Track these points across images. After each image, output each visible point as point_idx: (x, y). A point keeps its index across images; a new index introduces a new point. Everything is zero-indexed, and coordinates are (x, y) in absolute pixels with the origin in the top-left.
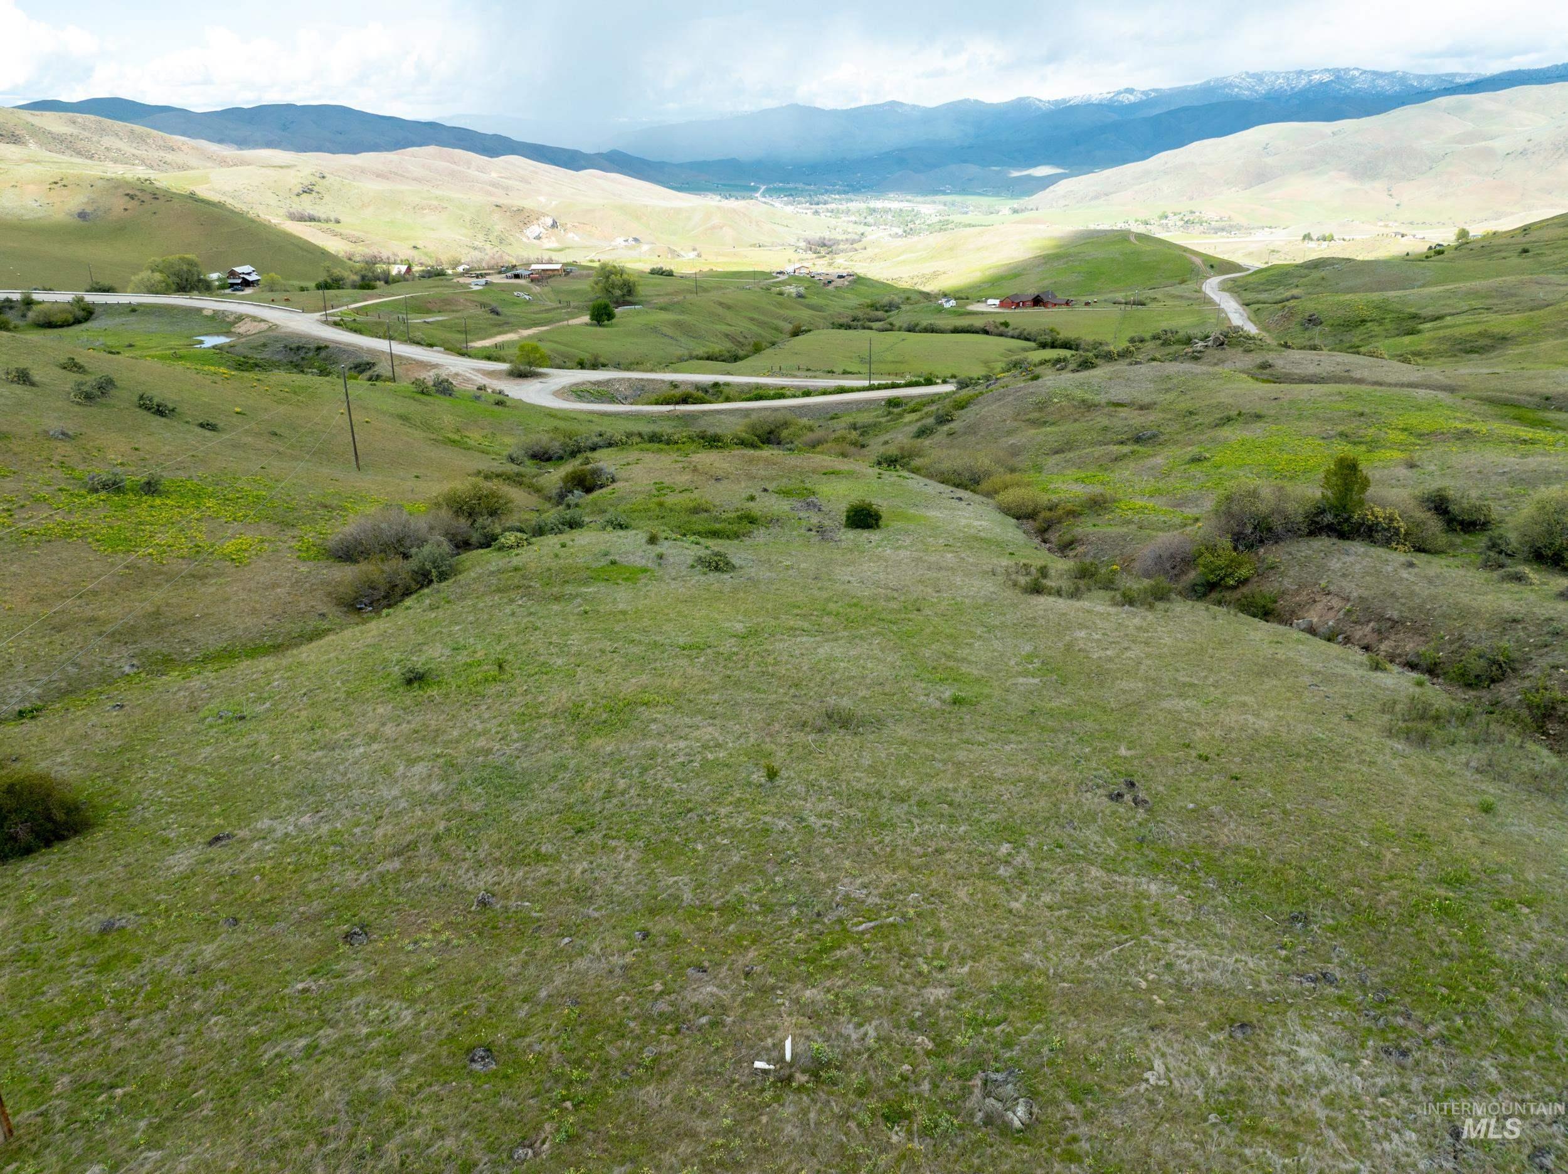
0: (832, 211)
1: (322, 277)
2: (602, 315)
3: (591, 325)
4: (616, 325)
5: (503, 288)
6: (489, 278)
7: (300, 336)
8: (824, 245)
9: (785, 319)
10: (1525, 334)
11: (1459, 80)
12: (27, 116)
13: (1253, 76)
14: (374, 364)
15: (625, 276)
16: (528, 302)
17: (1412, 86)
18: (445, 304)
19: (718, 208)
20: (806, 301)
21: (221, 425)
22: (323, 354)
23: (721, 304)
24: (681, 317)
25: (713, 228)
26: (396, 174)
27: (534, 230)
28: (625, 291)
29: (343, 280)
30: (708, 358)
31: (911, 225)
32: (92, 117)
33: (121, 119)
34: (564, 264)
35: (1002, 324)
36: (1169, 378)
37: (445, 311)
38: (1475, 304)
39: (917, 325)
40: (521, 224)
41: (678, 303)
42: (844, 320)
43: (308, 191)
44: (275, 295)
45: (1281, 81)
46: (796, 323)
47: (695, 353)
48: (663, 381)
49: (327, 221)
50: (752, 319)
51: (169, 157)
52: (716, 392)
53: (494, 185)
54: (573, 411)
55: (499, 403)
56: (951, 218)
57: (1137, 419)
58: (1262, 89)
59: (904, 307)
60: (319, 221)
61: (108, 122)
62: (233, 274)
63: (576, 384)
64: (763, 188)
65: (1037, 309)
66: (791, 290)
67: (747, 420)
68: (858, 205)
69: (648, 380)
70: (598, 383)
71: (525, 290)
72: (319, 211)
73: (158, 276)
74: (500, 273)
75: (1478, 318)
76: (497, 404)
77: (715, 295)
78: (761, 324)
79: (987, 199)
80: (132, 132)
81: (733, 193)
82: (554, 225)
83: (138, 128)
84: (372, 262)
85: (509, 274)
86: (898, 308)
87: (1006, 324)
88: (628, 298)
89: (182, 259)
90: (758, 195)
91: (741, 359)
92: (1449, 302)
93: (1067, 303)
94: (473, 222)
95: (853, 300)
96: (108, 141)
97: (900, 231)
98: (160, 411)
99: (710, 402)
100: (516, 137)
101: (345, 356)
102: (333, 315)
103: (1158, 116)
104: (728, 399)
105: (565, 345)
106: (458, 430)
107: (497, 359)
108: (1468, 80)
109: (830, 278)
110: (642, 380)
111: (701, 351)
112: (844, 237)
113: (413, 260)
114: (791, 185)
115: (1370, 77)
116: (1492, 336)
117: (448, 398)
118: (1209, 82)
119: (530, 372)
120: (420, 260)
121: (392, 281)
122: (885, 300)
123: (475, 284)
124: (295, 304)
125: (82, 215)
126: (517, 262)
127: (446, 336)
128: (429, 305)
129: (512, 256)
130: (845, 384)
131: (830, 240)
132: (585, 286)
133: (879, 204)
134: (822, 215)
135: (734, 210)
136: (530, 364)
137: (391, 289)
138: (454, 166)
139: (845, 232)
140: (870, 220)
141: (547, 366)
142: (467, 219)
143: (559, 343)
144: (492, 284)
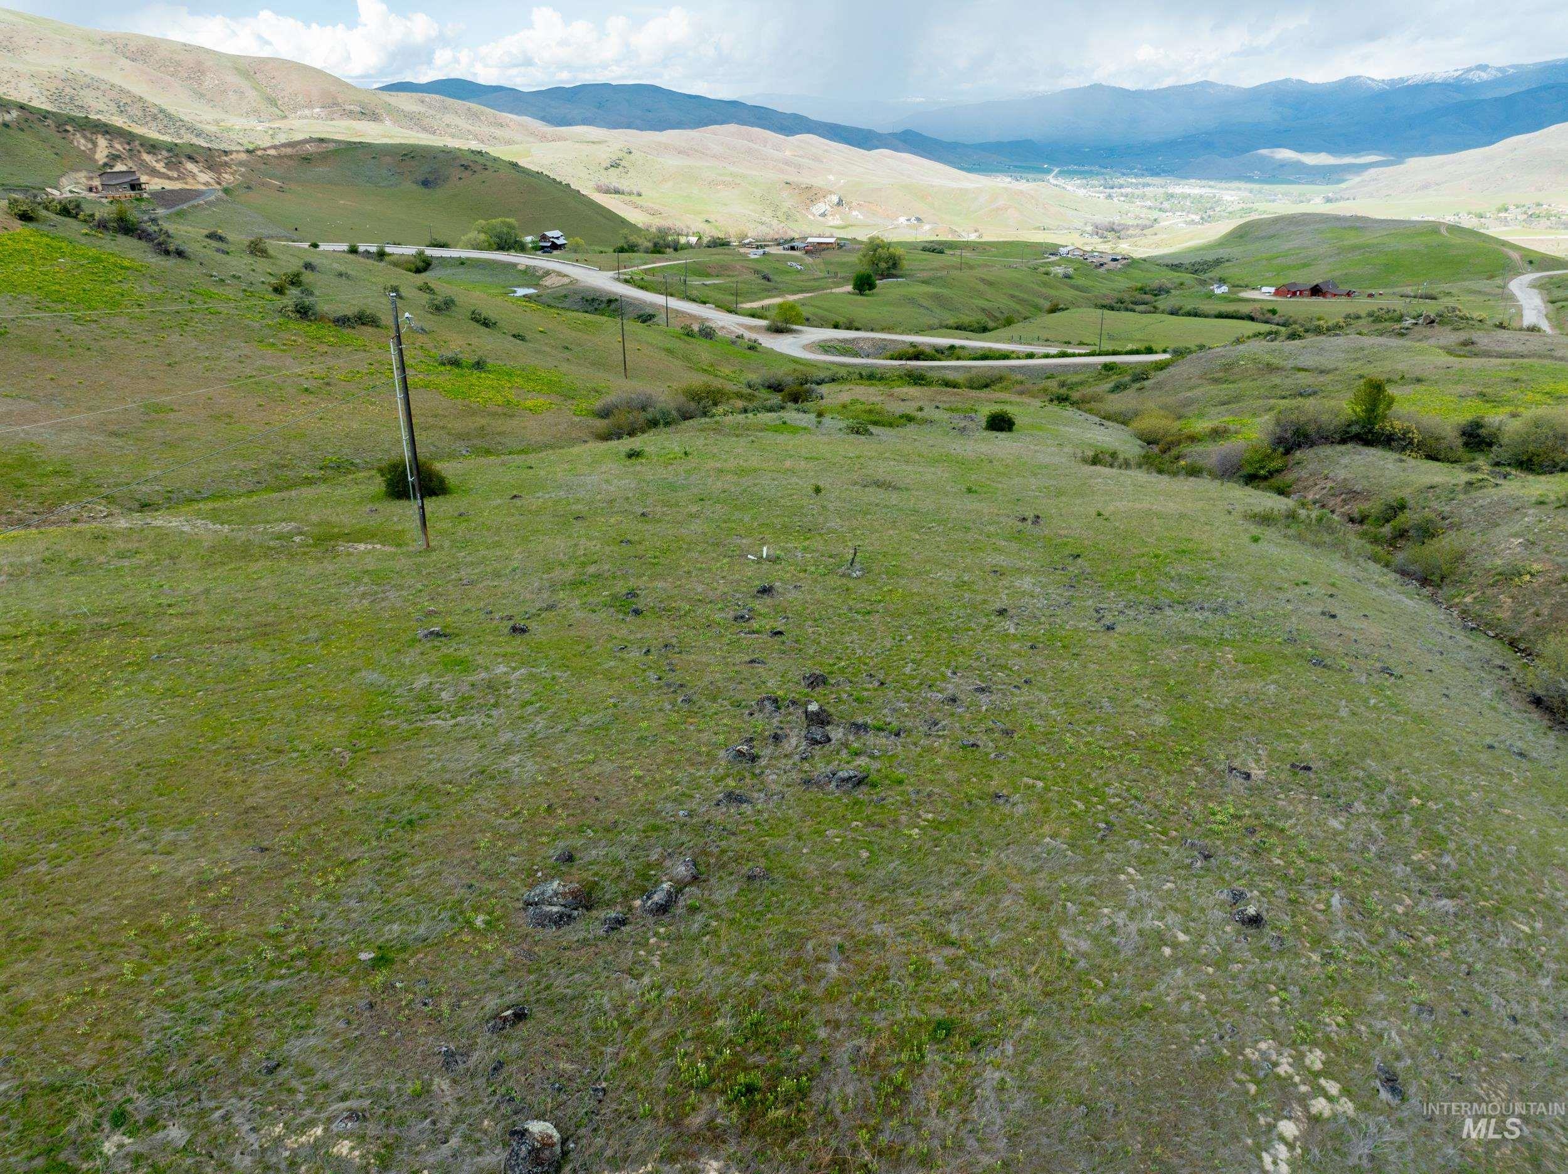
0: (1126, 196)
1: (621, 243)
2: (864, 284)
3: (853, 294)
4: (877, 294)
5: (778, 258)
6: (767, 249)
7: (595, 290)
8: (1113, 230)
9: (1046, 298)
12: (386, 97)
14: (654, 316)
15: (891, 250)
16: (799, 271)
18: (722, 270)
19: (1006, 189)
20: (1073, 282)
21: (528, 338)
22: (613, 306)
23: (983, 280)
24: (939, 290)
25: (998, 209)
26: (696, 150)
27: (820, 207)
28: (890, 263)
29: (637, 246)
30: (957, 328)
31: (1210, 212)
32: (437, 97)
33: (460, 98)
34: (838, 238)
35: (1269, 311)
36: (1362, 349)
37: (723, 275)
39: (1181, 308)
40: (808, 202)
41: (941, 278)
42: (1106, 302)
43: (615, 165)
44: (578, 256)
46: (1055, 301)
47: (944, 323)
48: (904, 342)
49: (630, 194)
50: (1012, 296)
51: (498, 133)
52: (951, 352)
53: (787, 162)
54: (817, 361)
55: (751, 348)
56: (1256, 206)
59: (1174, 292)
60: (623, 193)
61: (449, 101)
62: (544, 238)
63: (824, 341)
64: (1057, 170)
65: (1314, 299)
66: (1059, 270)
67: (967, 375)
68: (1157, 187)
69: (890, 340)
70: (845, 341)
71: (798, 261)
72: (623, 185)
73: (482, 237)
74: (779, 244)
76: (750, 348)
77: (977, 272)
78: (1021, 301)
79: (1300, 187)
80: (469, 109)
81: (1024, 175)
82: (840, 203)
83: (475, 107)
84: (663, 232)
85: (786, 246)
86: (1168, 292)
87: (1274, 312)
88: (893, 271)
89: (504, 223)
90: (1050, 177)
91: (990, 330)
93: (1349, 294)
94: (762, 199)
95: (1122, 283)
96: (449, 118)
97: (1197, 218)
98: (486, 323)
99: (939, 360)
100: (814, 117)
101: (631, 309)
102: (625, 274)
103: (1513, 95)
104: (958, 359)
105: (826, 310)
106: (712, 365)
107: (760, 317)
109: (1103, 260)
110: (885, 340)
111: (951, 321)
112: (1135, 222)
113: (704, 234)
114: (1086, 168)
117: (708, 341)
119: (786, 328)
120: (711, 232)
121: (682, 249)
122: (1156, 284)
123: (754, 254)
124: (594, 264)
125: (426, 183)
126: (797, 236)
127: (719, 296)
128: (709, 270)
129: (794, 230)
130: (1070, 351)
131: (1119, 225)
132: (854, 258)
133: (1178, 190)
134: (1115, 199)
135: (1022, 192)
136: (787, 321)
137: (677, 255)
138: (751, 145)
139: (1137, 217)
140: (1166, 205)
141: (801, 324)
142: (758, 195)
143: (819, 308)
144: (769, 254)
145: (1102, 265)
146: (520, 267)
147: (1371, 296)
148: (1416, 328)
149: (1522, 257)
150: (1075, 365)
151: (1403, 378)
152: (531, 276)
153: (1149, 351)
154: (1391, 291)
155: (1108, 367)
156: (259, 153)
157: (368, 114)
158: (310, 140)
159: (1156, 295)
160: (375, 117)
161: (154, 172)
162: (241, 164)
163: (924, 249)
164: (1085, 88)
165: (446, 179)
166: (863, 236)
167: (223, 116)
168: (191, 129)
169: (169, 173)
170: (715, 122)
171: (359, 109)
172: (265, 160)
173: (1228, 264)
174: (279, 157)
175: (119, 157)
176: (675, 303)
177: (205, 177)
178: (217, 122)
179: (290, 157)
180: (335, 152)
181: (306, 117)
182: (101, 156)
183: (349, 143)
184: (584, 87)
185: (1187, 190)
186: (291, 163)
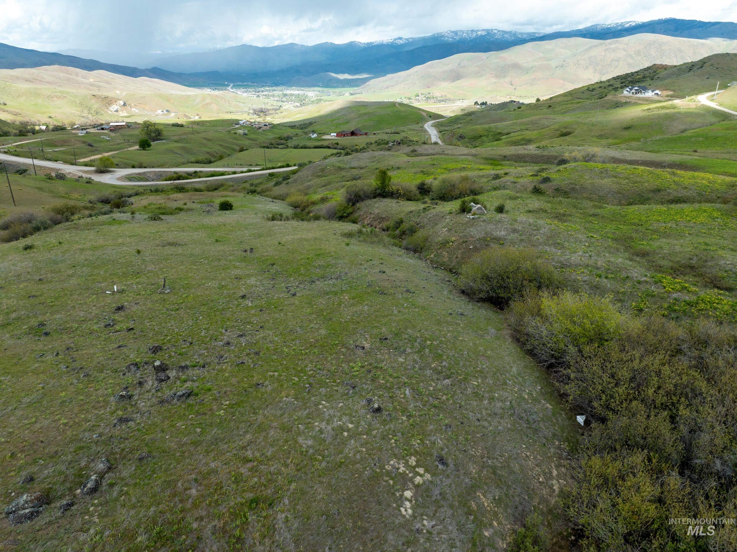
0: (266, 96)
2: (144, 145)
3: (140, 150)
4: (152, 149)
5: (95, 134)
6: (88, 130)
8: (262, 111)
9: (237, 145)
10: (537, 138)
11: (537, 35)
13: (453, 32)
14: (26, 170)
15: (156, 127)
16: (108, 141)
17: (519, 37)
18: (64, 143)
19: (209, 95)
20: (248, 137)
23: (205, 139)
24: (184, 145)
25: (207, 104)
26: (37, 80)
27: (114, 107)
28: (157, 134)
29: (9, 133)
30: (196, 163)
31: (304, 102)
34: (127, 123)
35: (336, 144)
36: (375, 157)
37: (65, 145)
38: (523, 127)
39: (298, 145)
40: (107, 105)
41: (184, 139)
42: (265, 145)
45: (465, 34)
46: (241, 146)
47: (190, 161)
48: (171, 172)
50: (221, 145)
52: (195, 174)
53: (92, 85)
54: (126, 185)
55: (87, 183)
56: (322, 98)
57: (355, 172)
58: (457, 38)
59: (294, 138)
63: (128, 175)
64: (232, 85)
65: (353, 137)
66: (241, 132)
67: (206, 185)
68: (278, 91)
69: (163, 171)
70: (139, 174)
71: (106, 135)
74: (94, 127)
75: (522, 133)
77: (202, 135)
78: (225, 147)
79: (339, 89)
81: (216, 88)
82: (125, 105)
84: (24, 124)
85: (99, 128)
86: (291, 138)
87: (337, 144)
88: (159, 137)
90: (229, 88)
91: (213, 162)
92: (513, 127)
93: (366, 134)
94: (81, 104)
95: (270, 136)
97: (298, 104)
99: (191, 179)
100: (102, 60)
101: (11, 167)
102: (4, 148)
103: (413, 50)
104: (200, 177)
105: (127, 159)
106: (67, 194)
107: (90, 166)
108: (541, 35)
109: (260, 126)
110: (160, 171)
111: (193, 160)
112: (272, 107)
113: (49, 124)
114: (245, 83)
115: (501, 33)
116: (526, 140)
117: (62, 181)
118: (434, 35)
119: (106, 170)
120: (53, 123)
121: (37, 133)
122: (285, 135)
123: (81, 133)
126: (104, 123)
127: (64, 157)
128: (56, 143)
129: (102, 119)
130: (253, 169)
131: (265, 109)
132: (137, 132)
133: (288, 92)
134: (261, 97)
135: (217, 96)
136: (106, 167)
137: (35, 136)
138: (68, 76)
139: (272, 105)
140: (284, 99)
141: (114, 167)
142: (78, 102)
143: (123, 158)
144: (89, 133)
145: (260, 128)
147: (374, 134)
148: (394, 146)
149: (427, 114)
150: (256, 175)
151: (392, 168)
153: (288, 166)
154: (381, 131)
155: (271, 175)
159: (286, 140)
163: (173, 125)
164: (239, 46)
166: (140, 120)
173: (315, 124)
176: (37, 162)
185: (292, 92)
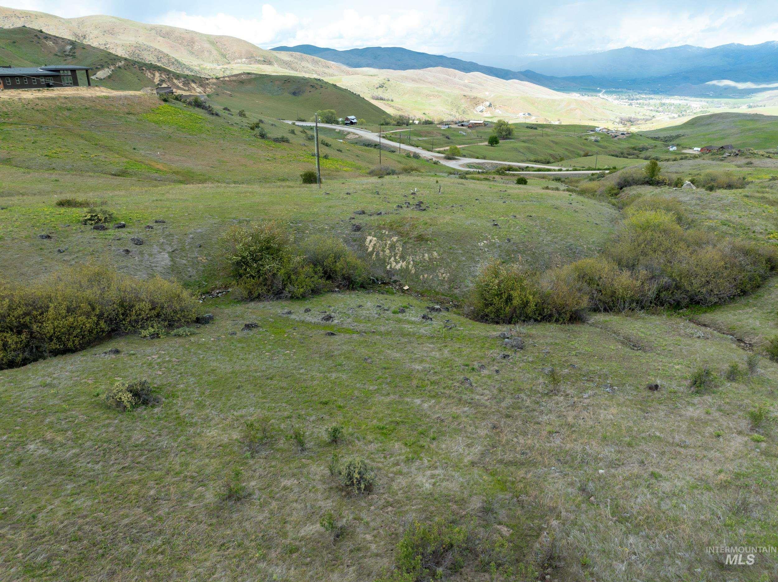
0: (640, 104)
1: (382, 122)
2: (493, 141)
3: (488, 145)
4: (499, 146)
5: (455, 130)
6: (450, 126)
7: (370, 140)
9: (583, 150)
12: (275, 53)
14: (395, 151)
15: (508, 126)
16: (463, 136)
18: (428, 134)
19: (576, 100)
20: (599, 144)
21: (343, 151)
22: (377, 147)
23: (553, 141)
24: (530, 145)
25: (571, 110)
26: (421, 80)
27: (480, 107)
28: (507, 133)
29: (390, 123)
30: (535, 161)
32: (299, 53)
33: (310, 54)
34: (485, 121)
37: (428, 136)
40: (474, 105)
41: (532, 140)
43: (381, 86)
44: (363, 126)
46: (587, 152)
47: (529, 159)
49: (388, 100)
50: (566, 149)
51: (326, 70)
53: (466, 86)
55: (434, 163)
59: (650, 150)
60: (384, 100)
61: (305, 55)
62: (347, 119)
63: (470, 163)
64: (604, 91)
66: (593, 138)
71: (464, 131)
72: (385, 96)
74: (456, 124)
77: (550, 138)
78: (570, 151)
80: (313, 59)
82: (490, 106)
83: (316, 58)
85: (459, 124)
86: (647, 150)
88: (508, 136)
89: (329, 112)
94: (452, 103)
96: (304, 64)
98: (327, 145)
100: (481, 63)
102: (383, 134)
105: (474, 152)
107: (443, 153)
112: (642, 117)
113: (422, 119)
117: (416, 159)
119: (453, 158)
120: (425, 118)
121: (410, 124)
122: (641, 145)
123: (443, 127)
124: (369, 130)
125: (294, 94)
126: (465, 120)
127: (425, 145)
128: (421, 134)
129: (465, 118)
131: (634, 119)
132: (490, 130)
133: (667, 101)
134: (634, 106)
135: (584, 102)
136: (453, 154)
137: (407, 127)
138: (448, 77)
139: (644, 115)
140: (660, 109)
141: (461, 157)
142: (450, 101)
143: (471, 151)
144: (451, 128)
145: (616, 136)
146: (336, 130)
148: (729, 157)
152: (342, 135)
156: (221, 79)
157: (266, 61)
158: (244, 73)
159: (641, 151)
160: (270, 63)
161: (178, 88)
162: (214, 84)
163: (527, 127)
164: (621, 49)
165: (304, 92)
166: (495, 120)
167: (202, 62)
168: (189, 69)
169: (185, 88)
170: (431, 66)
171: (263, 59)
172: (224, 82)
173: (683, 137)
174: (230, 81)
175: (164, 81)
176: (403, 146)
177: (199, 90)
178: (199, 65)
179: (235, 81)
180: (255, 79)
181: (239, 63)
182: (157, 81)
183: (261, 75)
184: (367, 49)
185: (672, 101)
186: (235, 84)
